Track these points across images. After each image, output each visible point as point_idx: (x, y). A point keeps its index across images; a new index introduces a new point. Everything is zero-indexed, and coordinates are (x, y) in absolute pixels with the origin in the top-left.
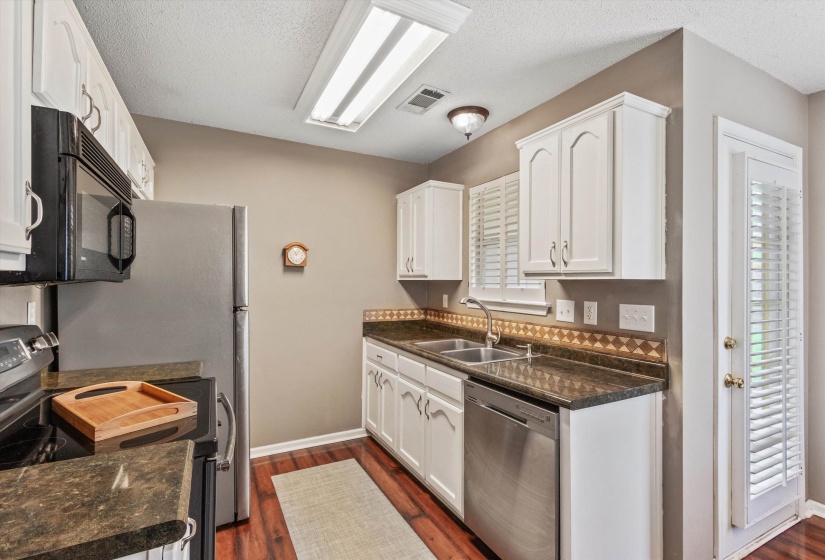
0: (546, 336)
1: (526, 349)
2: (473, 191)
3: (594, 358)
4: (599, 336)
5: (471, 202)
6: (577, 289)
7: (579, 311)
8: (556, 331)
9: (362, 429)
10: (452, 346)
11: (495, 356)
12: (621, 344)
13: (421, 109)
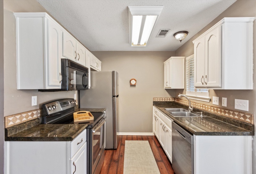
0: (209, 110)
1: (201, 114)
2: (187, 58)
3: (225, 120)
4: (227, 111)
5: (187, 62)
6: (220, 93)
7: (220, 101)
8: (212, 108)
9: (153, 133)
10: (179, 111)
11: (191, 115)
12: (235, 115)
13: (163, 36)
